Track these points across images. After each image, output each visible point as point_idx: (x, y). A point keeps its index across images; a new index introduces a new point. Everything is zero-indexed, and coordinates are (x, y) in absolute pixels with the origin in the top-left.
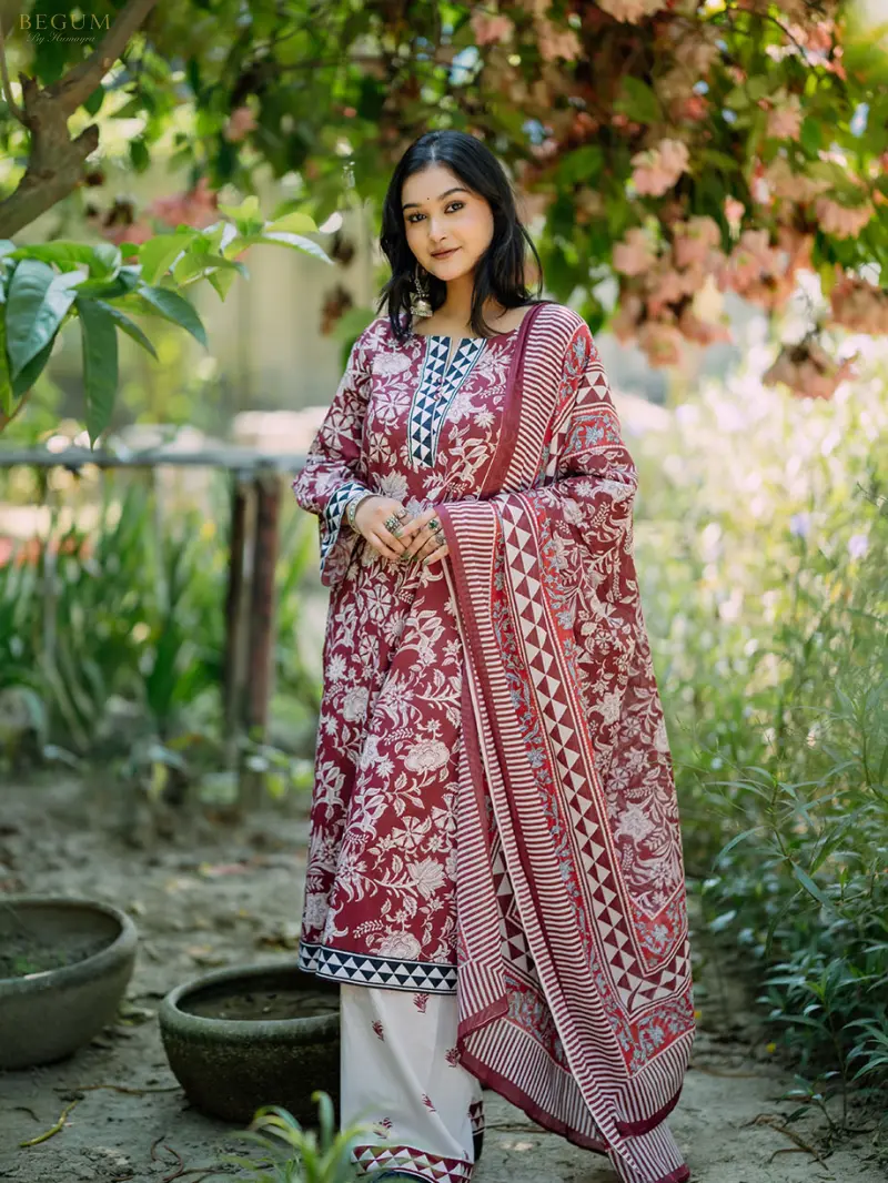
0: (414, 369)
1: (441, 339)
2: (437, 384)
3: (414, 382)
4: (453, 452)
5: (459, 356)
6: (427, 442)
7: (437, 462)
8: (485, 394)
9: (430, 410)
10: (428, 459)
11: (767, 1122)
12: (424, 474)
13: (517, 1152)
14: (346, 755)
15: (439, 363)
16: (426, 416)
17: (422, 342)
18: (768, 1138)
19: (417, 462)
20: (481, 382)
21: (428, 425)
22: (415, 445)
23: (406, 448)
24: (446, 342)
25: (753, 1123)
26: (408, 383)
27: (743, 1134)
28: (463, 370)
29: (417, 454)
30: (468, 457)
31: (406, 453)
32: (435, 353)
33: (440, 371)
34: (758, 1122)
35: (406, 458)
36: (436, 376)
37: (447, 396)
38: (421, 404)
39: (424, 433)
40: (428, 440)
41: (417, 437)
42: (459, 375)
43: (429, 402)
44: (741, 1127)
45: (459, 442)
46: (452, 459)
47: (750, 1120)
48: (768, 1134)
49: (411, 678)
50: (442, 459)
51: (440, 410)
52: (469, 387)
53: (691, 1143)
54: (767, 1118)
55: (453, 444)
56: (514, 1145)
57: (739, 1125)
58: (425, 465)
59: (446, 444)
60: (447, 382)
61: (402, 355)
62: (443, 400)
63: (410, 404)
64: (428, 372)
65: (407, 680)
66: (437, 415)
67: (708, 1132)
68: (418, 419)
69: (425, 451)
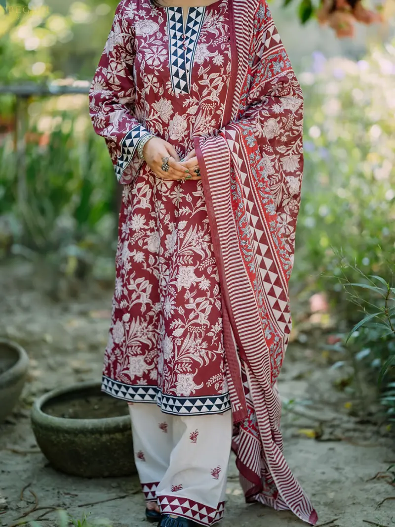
0: (162, 30)
1: (176, 9)
2: (181, 39)
3: (165, 39)
4: (201, 83)
5: (190, 20)
6: (184, 77)
7: (192, 90)
8: (215, 44)
9: (182, 56)
10: (185, 89)
11: (383, 477)
12: (183, 98)
13: (234, 496)
14: (152, 272)
15: (178, 26)
16: (180, 61)
17: (163, 12)
18: (383, 490)
19: (177, 91)
20: (210, 36)
21: (183, 67)
22: (176, 80)
23: (169, 83)
24: (179, 10)
25: (374, 478)
26: (161, 39)
27: (368, 486)
28: (196, 28)
29: (178, 86)
30: (213, 85)
31: (170, 86)
32: (173, 18)
33: (180, 30)
34: (377, 478)
35: (170, 90)
36: (179, 34)
37: (191, 47)
38: (175, 53)
39: (181, 72)
40: (184, 75)
41: (177, 75)
42: (194, 32)
43: (180, 52)
44: (367, 481)
45: (205, 76)
46: (202, 88)
47: (373, 476)
48: (382, 486)
49: (206, 227)
50: (195, 88)
51: (189, 56)
52: (203, 40)
53: (336, 491)
54: (383, 475)
55: (201, 78)
56: (233, 491)
57: (366, 479)
58: (183, 92)
59: (196, 78)
60: (187, 38)
61: (151, 21)
62: (189, 50)
63: (168, 54)
64: (172, 32)
65: (203, 229)
66: (188, 60)
67: (348, 484)
68: (176, 63)
69: (183, 84)
